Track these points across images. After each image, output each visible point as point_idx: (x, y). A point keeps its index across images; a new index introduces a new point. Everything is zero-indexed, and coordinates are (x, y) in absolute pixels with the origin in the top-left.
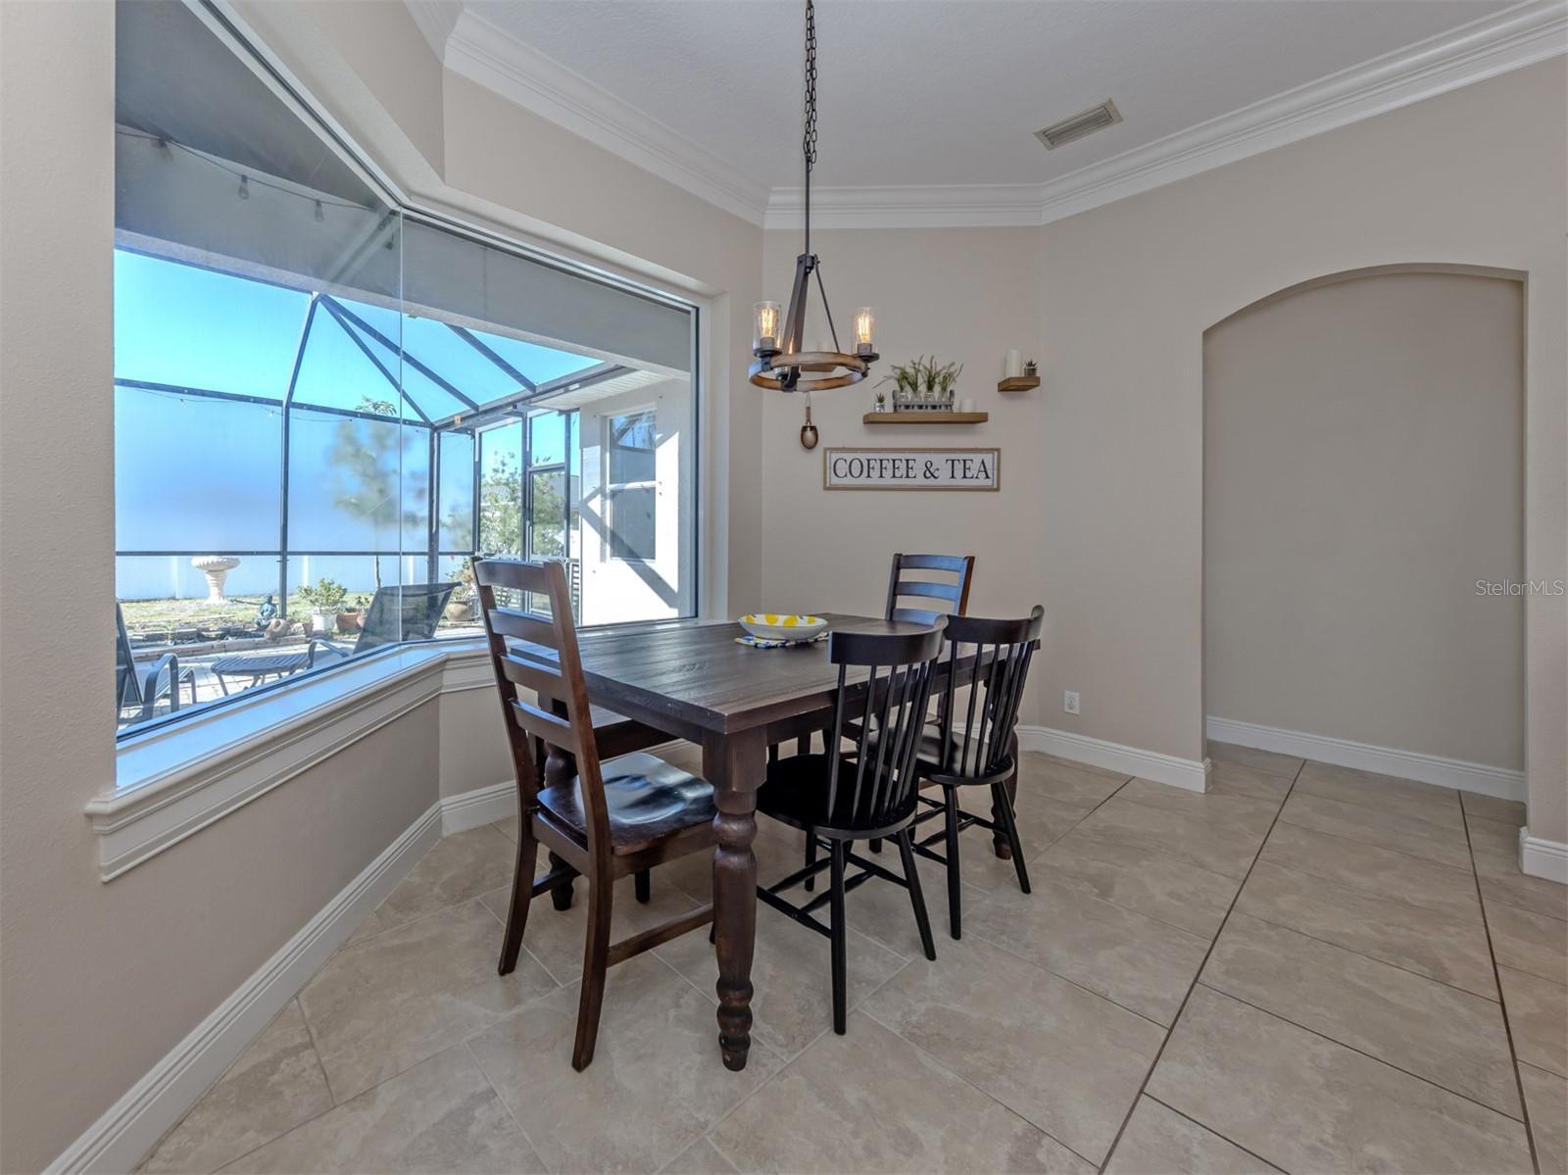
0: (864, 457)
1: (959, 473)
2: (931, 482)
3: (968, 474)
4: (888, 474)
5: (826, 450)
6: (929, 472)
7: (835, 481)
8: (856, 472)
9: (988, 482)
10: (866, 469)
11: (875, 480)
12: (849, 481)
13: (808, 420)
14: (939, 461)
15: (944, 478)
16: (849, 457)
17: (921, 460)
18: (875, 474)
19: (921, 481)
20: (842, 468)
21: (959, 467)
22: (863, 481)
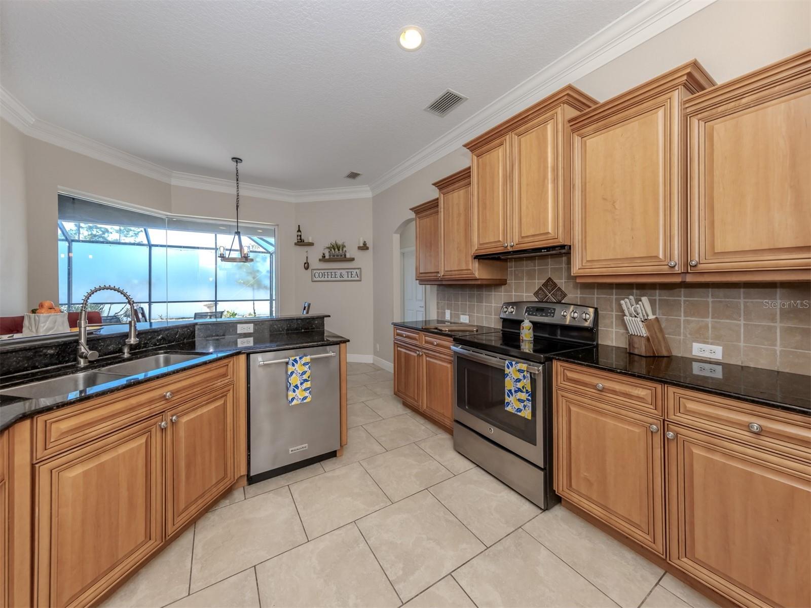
0: (323, 271)
1: (350, 276)
2: (342, 279)
3: (353, 276)
4: (330, 276)
5: (312, 270)
6: (341, 276)
7: (315, 279)
8: (321, 276)
9: (358, 279)
10: (323, 275)
11: (326, 279)
12: (319, 279)
13: (307, 261)
14: (344, 272)
15: (345, 278)
16: (319, 271)
17: (338, 272)
18: (326, 276)
19: (339, 279)
20: (317, 275)
21: (350, 274)
22: (323, 279)
